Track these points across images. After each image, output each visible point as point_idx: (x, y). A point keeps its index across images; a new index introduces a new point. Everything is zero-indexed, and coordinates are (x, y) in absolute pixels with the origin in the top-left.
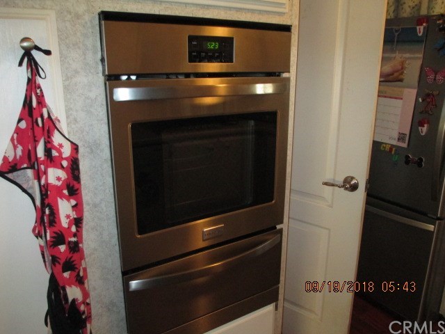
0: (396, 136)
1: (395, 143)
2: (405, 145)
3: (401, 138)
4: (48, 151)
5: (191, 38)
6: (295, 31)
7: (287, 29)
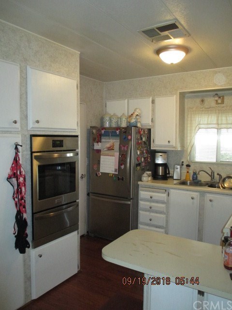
0: (114, 170)
1: (114, 173)
2: (117, 173)
3: (116, 171)
4: (20, 172)
5: (53, 141)
6: (79, 137)
7: (77, 136)
